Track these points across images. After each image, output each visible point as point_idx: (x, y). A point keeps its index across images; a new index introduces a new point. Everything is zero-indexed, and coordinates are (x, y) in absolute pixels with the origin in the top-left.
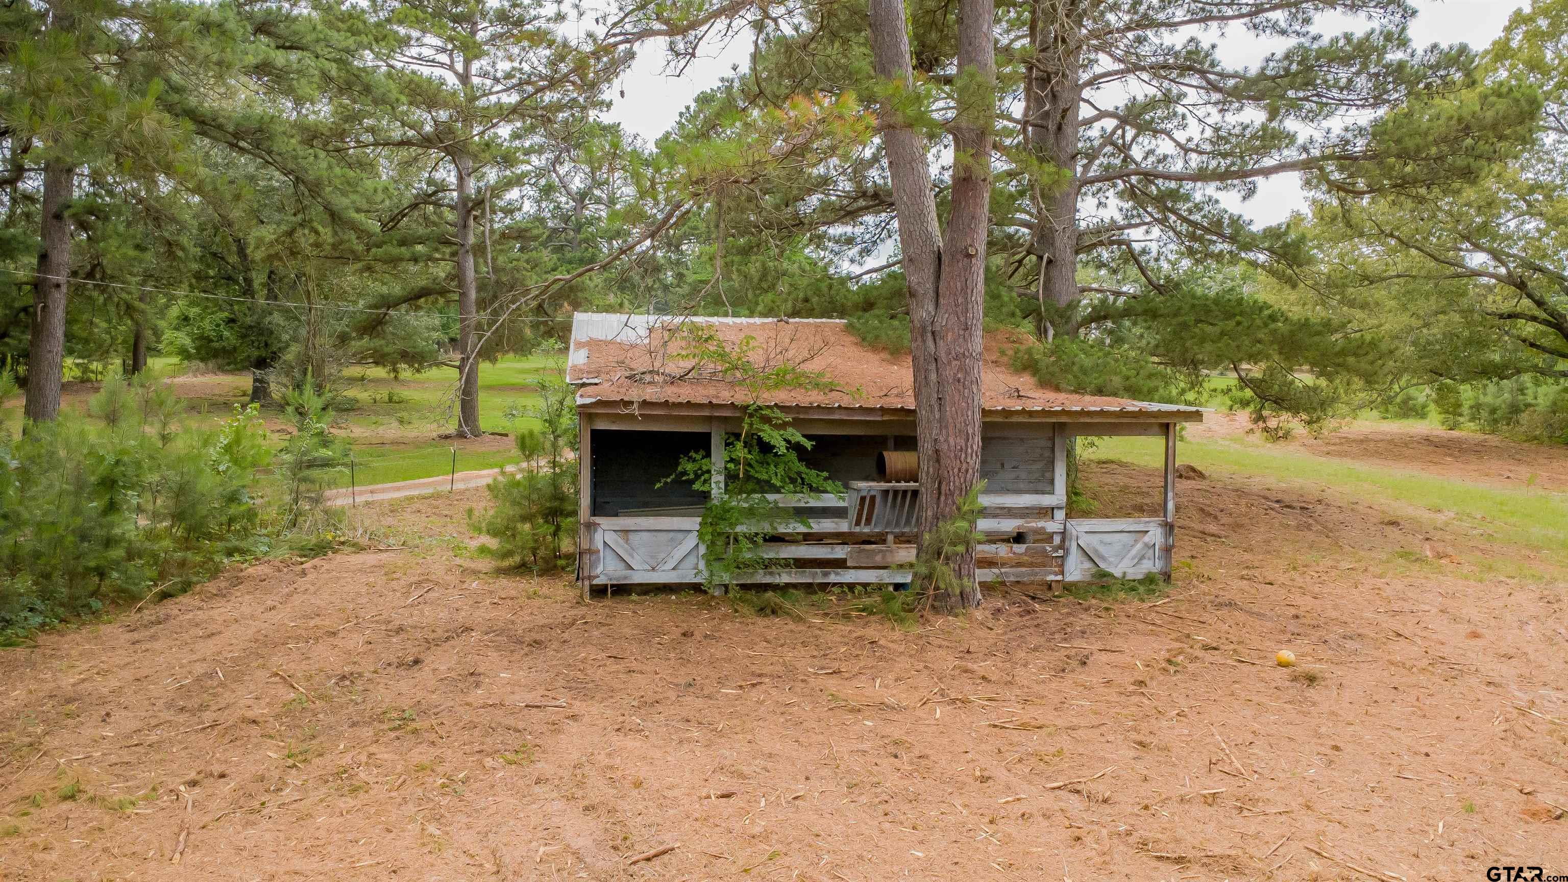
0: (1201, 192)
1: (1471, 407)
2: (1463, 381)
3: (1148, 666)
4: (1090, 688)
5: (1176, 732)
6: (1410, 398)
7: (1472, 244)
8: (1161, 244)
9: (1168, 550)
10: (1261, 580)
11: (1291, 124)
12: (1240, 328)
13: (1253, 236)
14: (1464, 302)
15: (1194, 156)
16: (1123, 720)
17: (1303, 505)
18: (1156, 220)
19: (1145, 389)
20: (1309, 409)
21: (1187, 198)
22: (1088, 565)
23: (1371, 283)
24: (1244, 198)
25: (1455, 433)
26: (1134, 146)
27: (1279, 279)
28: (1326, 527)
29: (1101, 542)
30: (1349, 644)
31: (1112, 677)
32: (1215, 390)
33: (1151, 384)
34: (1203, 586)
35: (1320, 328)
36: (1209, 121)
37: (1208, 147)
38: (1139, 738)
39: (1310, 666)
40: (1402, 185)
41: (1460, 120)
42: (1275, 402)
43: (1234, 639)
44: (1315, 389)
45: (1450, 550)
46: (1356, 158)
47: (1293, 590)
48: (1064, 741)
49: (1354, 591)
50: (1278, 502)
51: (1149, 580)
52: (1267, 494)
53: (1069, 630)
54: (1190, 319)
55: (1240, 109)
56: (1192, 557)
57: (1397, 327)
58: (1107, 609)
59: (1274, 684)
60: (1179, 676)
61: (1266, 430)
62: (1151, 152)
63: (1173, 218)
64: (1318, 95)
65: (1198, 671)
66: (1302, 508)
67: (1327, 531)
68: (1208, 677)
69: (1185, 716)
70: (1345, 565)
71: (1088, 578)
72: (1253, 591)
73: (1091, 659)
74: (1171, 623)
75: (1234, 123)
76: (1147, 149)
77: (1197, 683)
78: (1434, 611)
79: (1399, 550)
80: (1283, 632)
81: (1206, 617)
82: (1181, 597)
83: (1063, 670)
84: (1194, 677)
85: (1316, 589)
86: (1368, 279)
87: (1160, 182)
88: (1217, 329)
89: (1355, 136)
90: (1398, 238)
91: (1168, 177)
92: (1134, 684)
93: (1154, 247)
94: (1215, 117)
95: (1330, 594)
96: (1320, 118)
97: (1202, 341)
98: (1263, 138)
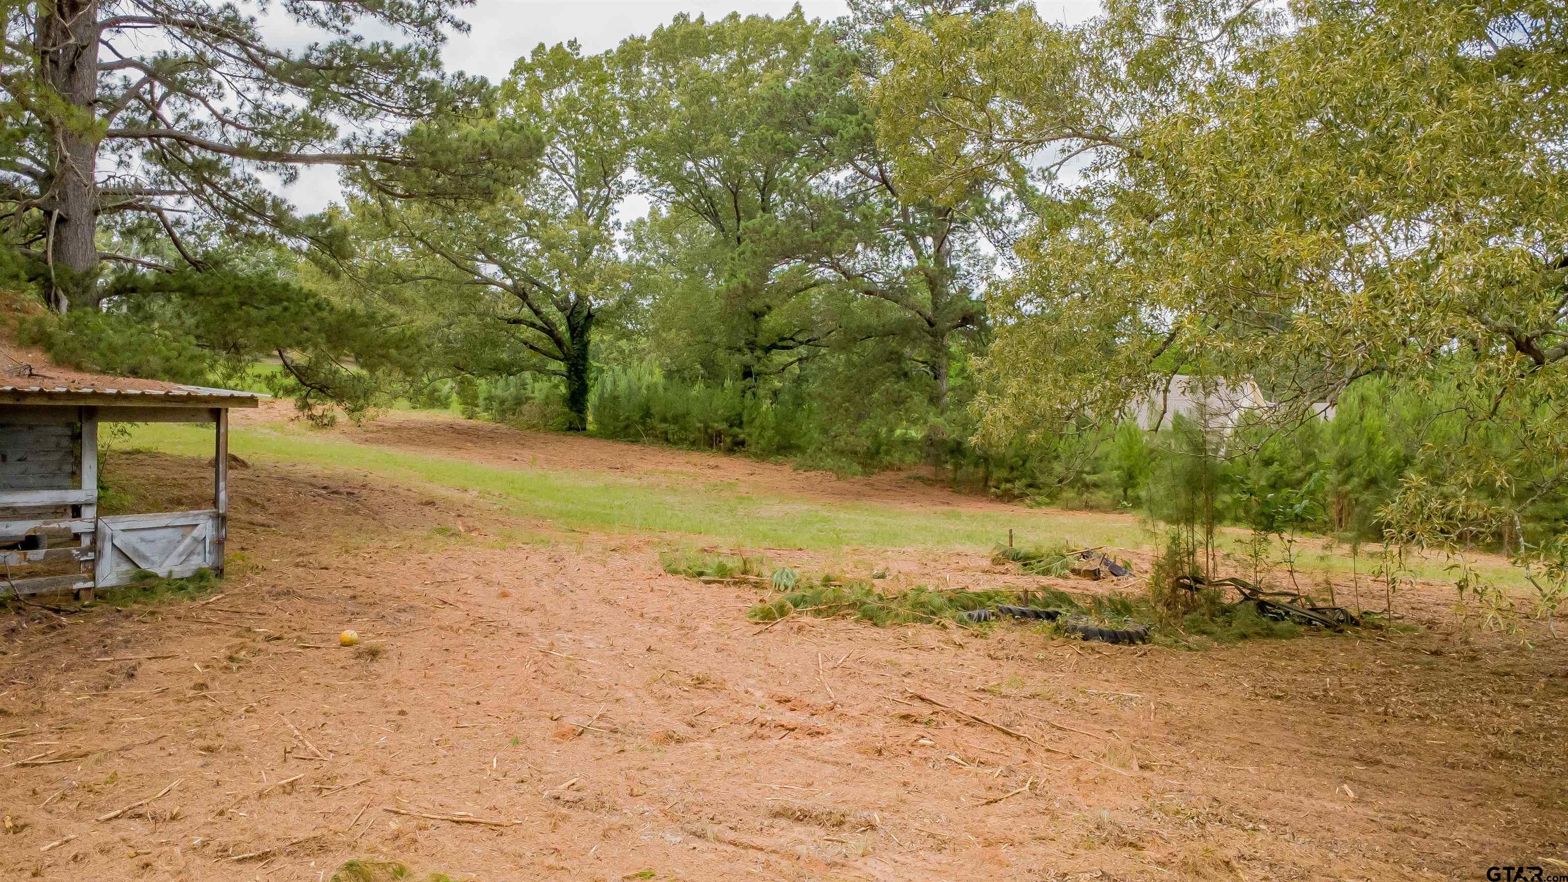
0: (241, 168)
1: (485, 399)
2: (480, 376)
3: (207, 667)
4: (142, 702)
5: (246, 729)
6: (435, 390)
7: (487, 256)
8: (196, 217)
9: (219, 543)
10: (316, 565)
11: (333, 117)
12: (287, 314)
13: (297, 222)
14: (481, 308)
15: (232, 129)
16: (186, 728)
17: (349, 490)
18: (190, 189)
19: (188, 372)
20: (354, 398)
21: (226, 172)
22: (126, 567)
23: (404, 281)
24: (285, 182)
25: (473, 422)
26: (164, 105)
27: (323, 269)
28: (372, 510)
29: (143, 540)
30: (404, 617)
31: (166, 685)
32: (259, 376)
33: (196, 366)
34: (257, 577)
35: (365, 320)
36: (250, 96)
37: (246, 122)
38: (204, 743)
39: (372, 642)
40: (435, 195)
41: (484, 145)
42: (320, 390)
43: (297, 627)
44: (358, 378)
45: (478, 525)
46: (396, 163)
47: (348, 572)
48: (117, 764)
49: (402, 567)
50: (325, 488)
51: (200, 576)
52: (313, 481)
53: (109, 641)
54: (235, 299)
55: (281, 91)
56: (243, 549)
57: (428, 324)
58: (152, 613)
59: (339, 665)
60: (243, 672)
61: (311, 417)
62: (183, 116)
63: (209, 190)
64: (358, 94)
65: (262, 664)
66: (349, 494)
67: (374, 514)
68: (274, 668)
69: (254, 711)
70: (392, 544)
71: (126, 582)
72: (311, 578)
73: (140, 670)
74: (228, 618)
75: (274, 103)
76: (180, 111)
77: (263, 676)
78: (471, 578)
79: (435, 526)
80: (344, 613)
81: (265, 608)
82: (236, 591)
83: (107, 688)
84: (259, 670)
85: (369, 569)
86: (402, 278)
87: (195, 149)
88: (263, 314)
89: (395, 142)
90: (426, 243)
91: (204, 146)
92: (194, 688)
93: (188, 218)
94: (254, 94)
95: (382, 572)
96: (363, 117)
97: (248, 324)
98: (304, 125)
